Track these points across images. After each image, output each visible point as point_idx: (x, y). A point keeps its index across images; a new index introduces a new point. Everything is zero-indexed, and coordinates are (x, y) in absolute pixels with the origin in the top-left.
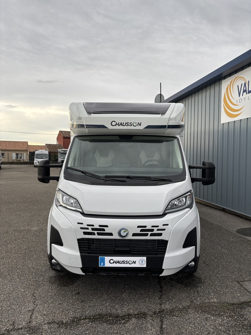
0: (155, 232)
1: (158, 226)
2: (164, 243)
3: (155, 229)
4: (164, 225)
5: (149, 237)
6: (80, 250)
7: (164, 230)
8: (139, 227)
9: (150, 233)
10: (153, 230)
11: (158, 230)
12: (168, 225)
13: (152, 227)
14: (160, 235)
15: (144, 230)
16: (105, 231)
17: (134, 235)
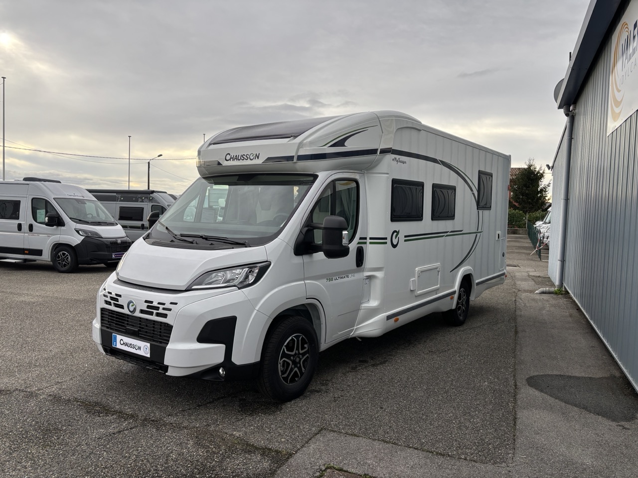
0: (161, 311)
1: (164, 304)
2: (168, 328)
3: (161, 307)
4: (171, 303)
5: (154, 318)
6: (102, 323)
7: (170, 310)
8: (146, 301)
9: (155, 311)
10: (157, 308)
11: (164, 309)
12: (176, 304)
13: (159, 303)
14: (165, 316)
15: (151, 307)
16: (118, 301)
17: (142, 311)
